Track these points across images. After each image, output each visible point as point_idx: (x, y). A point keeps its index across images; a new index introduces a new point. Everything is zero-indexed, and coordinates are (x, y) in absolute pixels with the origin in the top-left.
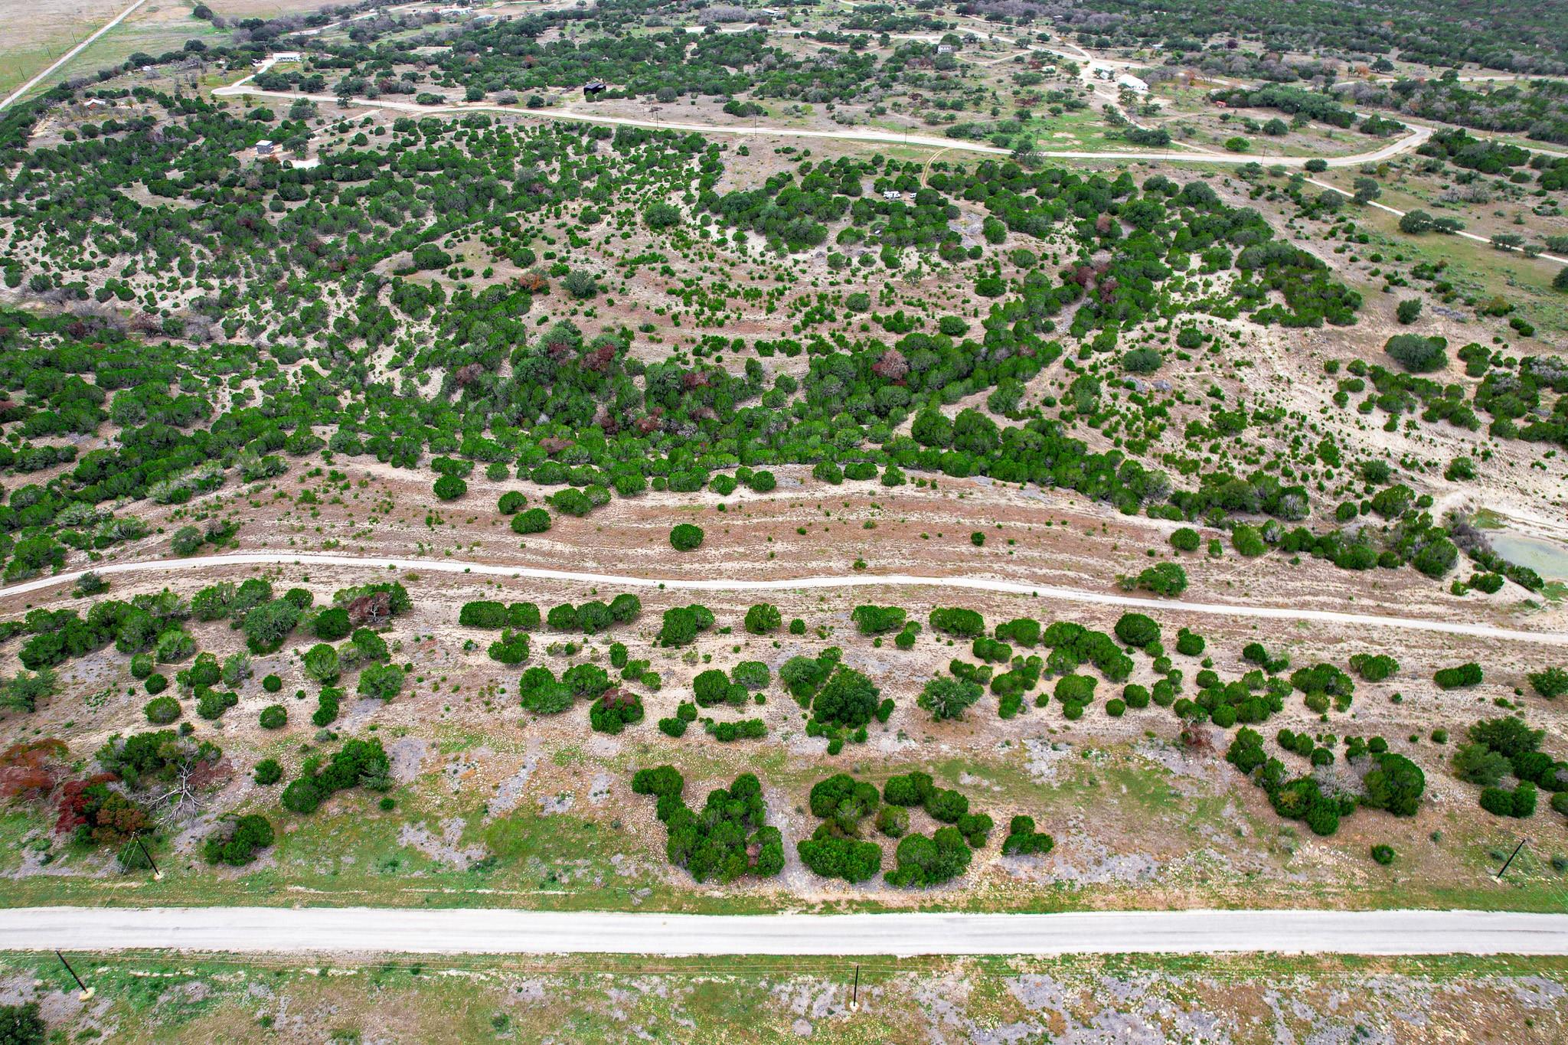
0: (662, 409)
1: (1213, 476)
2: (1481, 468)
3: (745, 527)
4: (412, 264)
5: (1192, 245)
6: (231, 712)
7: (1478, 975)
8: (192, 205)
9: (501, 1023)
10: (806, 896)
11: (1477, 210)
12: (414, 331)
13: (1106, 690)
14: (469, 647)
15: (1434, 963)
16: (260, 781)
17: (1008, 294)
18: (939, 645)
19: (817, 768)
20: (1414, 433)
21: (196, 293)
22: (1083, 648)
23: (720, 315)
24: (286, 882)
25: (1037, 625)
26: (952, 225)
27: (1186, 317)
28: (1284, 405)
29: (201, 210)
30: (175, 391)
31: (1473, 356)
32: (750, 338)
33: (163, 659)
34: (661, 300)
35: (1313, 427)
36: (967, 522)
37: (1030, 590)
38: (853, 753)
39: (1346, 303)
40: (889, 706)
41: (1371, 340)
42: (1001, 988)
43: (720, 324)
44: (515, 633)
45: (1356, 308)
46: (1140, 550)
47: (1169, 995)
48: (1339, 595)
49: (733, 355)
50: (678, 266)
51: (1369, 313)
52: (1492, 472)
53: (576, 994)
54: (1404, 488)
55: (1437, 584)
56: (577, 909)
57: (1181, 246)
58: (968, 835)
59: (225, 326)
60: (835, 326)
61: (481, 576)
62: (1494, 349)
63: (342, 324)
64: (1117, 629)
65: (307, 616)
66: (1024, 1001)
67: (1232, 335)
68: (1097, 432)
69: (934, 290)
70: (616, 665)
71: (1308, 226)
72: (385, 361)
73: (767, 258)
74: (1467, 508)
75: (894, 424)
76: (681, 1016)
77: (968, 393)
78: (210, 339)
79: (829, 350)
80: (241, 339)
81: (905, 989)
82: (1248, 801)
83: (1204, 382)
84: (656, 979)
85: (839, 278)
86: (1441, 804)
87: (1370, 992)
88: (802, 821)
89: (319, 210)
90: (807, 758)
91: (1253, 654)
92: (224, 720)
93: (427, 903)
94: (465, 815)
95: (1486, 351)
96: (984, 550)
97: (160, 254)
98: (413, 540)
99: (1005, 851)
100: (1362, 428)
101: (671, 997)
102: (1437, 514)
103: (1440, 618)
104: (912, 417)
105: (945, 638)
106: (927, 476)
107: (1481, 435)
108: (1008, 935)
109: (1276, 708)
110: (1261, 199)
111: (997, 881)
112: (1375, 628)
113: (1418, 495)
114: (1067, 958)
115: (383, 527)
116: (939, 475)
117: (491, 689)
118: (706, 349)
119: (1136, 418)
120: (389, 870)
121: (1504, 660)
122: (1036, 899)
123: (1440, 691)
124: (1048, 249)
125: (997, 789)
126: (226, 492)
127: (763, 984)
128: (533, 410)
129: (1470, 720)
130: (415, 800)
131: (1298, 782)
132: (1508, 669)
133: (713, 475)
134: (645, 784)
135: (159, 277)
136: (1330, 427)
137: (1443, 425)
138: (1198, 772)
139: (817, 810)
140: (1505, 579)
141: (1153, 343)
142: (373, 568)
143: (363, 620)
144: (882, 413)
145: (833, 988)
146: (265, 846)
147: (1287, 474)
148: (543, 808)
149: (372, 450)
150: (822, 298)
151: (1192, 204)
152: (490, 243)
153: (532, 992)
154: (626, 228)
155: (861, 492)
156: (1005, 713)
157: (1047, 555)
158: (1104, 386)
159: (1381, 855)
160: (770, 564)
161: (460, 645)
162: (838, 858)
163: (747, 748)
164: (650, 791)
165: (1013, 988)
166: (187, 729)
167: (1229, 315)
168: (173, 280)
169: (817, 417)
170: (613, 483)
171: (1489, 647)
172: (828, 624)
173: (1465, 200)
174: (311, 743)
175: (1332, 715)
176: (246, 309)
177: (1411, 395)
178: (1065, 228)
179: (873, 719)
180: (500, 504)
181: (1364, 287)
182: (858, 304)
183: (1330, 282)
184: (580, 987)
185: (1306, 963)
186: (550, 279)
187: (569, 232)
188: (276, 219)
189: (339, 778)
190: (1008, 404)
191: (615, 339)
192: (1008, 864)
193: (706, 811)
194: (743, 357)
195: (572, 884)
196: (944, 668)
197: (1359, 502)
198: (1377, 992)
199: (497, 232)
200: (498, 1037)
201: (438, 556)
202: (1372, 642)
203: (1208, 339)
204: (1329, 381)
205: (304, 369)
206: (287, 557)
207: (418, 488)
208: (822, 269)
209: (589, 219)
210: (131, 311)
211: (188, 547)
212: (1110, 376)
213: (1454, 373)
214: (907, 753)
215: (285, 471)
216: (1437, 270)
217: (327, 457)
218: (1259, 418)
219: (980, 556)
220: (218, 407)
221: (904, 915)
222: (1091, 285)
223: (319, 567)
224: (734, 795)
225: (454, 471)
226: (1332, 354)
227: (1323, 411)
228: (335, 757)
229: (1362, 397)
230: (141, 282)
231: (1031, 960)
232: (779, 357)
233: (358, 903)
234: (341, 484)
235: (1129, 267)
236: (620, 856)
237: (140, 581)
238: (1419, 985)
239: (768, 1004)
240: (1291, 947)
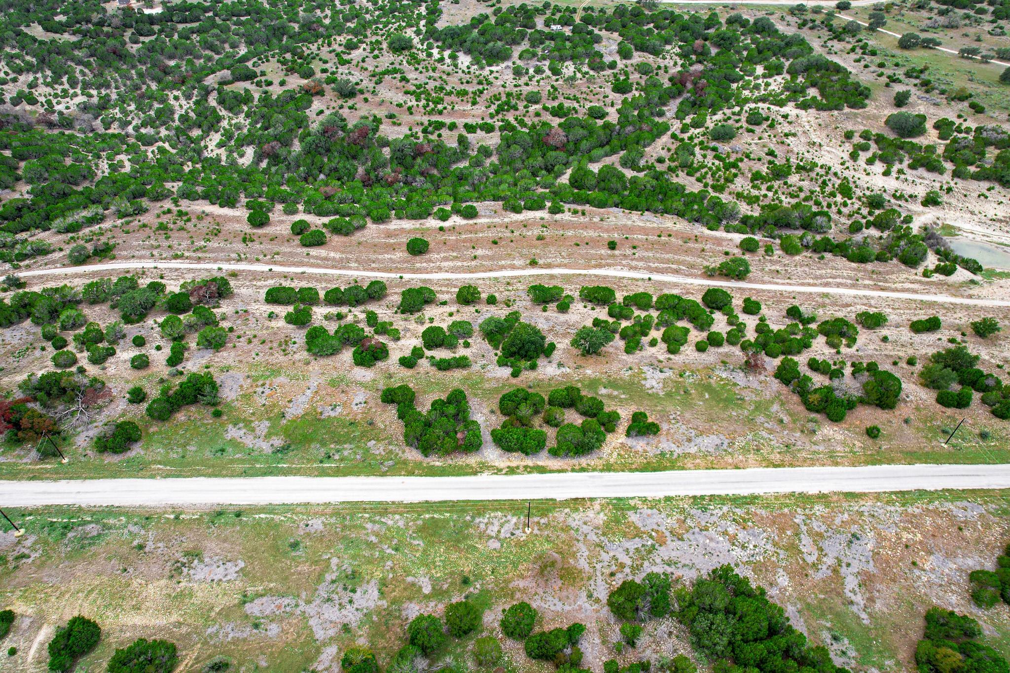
0: (402, 169)
1: (768, 206)
2: (945, 198)
3: (457, 240)
4: (230, 78)
5: (757, 59)
6: (111, 360)
7: (930, 502)
8: (74, 39)
9: (295, 546)
10: (497, 464)
11: (951, 33)
12: (233, 122)
13: (696, 336)
14: (271, 316)
15: (904, 496)
16: (132, 401)
17: (634, 92)
18: (586, 310)
19: (504, 385)
20: (902, 176)
21: (81, 99)
22: (681, 311)
23: (440, 107)
24: (150, 463)
25: (651, 297)
26: (597, 47)
27: (753, 106)
28: (816, 160)
29: (80, 42)
30: (69, 161)
31: (943, 127)
32: (460, 122)
33: (64, 328)
34: (400, 98)
35: (835, 174)
36: (605, 235)
37: (646, 276)
38: (528, 377)
39: (860, 95)
40: (552, 347)
41: (875, 118)
42: (624, 517)
43: (440, 113)
44: (302, 306)
45: (867, 97)
46: (719, 251)
47: (734, 520)
48: (850, 278)
49: (449, 133)
50: (411, 75)
51: (875, 100)
52: (954, 201)
53: (344, 527)
54: (894, 211)
55: (914, 271)
56: (345, 475)
57: (751, 60)
58: (603, 425)
59: (103, 121)
60: (517, 113)
61: (279, 273)
62: (958, 122)
63: (184, 118)
64: (703, 299)
65: (162, 300)
66: (640, 525)
67: (783, 116)
68: (693, 179)
69: (584, 90)
70: (370, 326)
71: (837, 45)
72: (214, 143)
73: (472, 70)
74: (935, 223)
75: (557, 177)
76: (414, 538)
77: (607, 155)
78: (93, 130)
79: (513, 129)
80: (115, 129)
81: (562, 519)
82: (788, 402)
83: (764, 146)
84: (397, 517)
85: (520, 82)
86: (912, 401)
87: (861, 514)
88: (494, 418)
89: (164, 42)
90: (497, 380)
91: (793, 312)
92: (107, 365)
93: (245, 474)
94: (269, 419)
95: (953, 123)
96: (617, 252)
97: (54, 73)
98: (234, 252)
99: (628, 434)
100: (868, 174)
101: (407, 526)
102: (915, 227)
103: (915, 291)
104: (569, 172)
105: (590, 305)
106: (579, 208)
107: (947, 177)
108: (629, 485)
109: (807, 346)
110: (805, 29)
111: (622, 453)
112: (873, 298)
113: (903, 215)
114: (668, 499)
115: (214, 244)
116: (587, 207)
117: (286, 342)
118: (430, 129)
119: (718, 169)
120: (219, 454)
121: (955, 316)
122: (648, 463)
123: (913, 334)
124: (661, 62)
125: (623, 396)
126: (106, 225)
127: (468, 518)
128: (316, 172)
129: (931, 351)
130: (236, 410)
131: (821, 389)
132: (957, 321)
133: (436, 209)
134: (389, 397)
135: (54, 89)
136: (846, 173)
137: (921, 171)
138: (755, 385)
139: (504, 410)
140: (958, 267)
141: (730, 122)
142: (207, 270)
143: (200, 301)
144: (549, 169)
145: (514, 520)
146: (136, 441)
147: (817, 203)
148: (321, 413)
149: (206, 197)
150: (509, 95)
151: (758, 32)
152: (283, 64)
153: (315, 526)
154: (376, 52)
155: (535, 218)
156: (629, 350)
157: (658, 255)
158: (697, 150)
159: (872, 433)
160: (474, 263)
161: (266, 315)
162: (518, 439)
163: (458, 374)
164: (393, 402)
165: (633, 517)
166: (82, 371)
167: (781, 104)
168: (63, 91)
169: (506, 172)
170: (368, 215)
171: (945, 308)
172: (512, 299)
173: (943, 26)
174: (165, 377)
175: (844, 350)
176: (117, 110)
177: (901, 152)
178: (673, 49)
179: (542, 356)
180: (292, 228)
181: (873, 84)
182: (533, 99)
183: (850, 81)
184: (347, 523)
185: (822, 498)
186: (324, 86)
187: (337, 55)
188: (134, 48)
189: (184, 397)
190: (633, 161)
191: (369, 122)
192: (630, 442)
193: (429, 412)
194: (455, 133)
195: (342, 460)
196: (589, 323)
197: (864, 221)
198: (866, 514)
199: (288, 56)
200: (293, 554)
201: (251, 261)
202: (871, 306)
203: (767, 119)
204: (847, 144)
205: (159, 148)
206: (149, 264)
207: (237, 220)
208: (509, 76)
209: (351, 47)
210: (36, 112)
211: (79, 259)
212: (701, 143)
213: (931, 137)
214: (564, 375)
215: (146, 211)
216: (922, 71)
217: (176, 202)
218: (800, 168)
219: (613, 256)
220: (99, 173)
221: (561, 474)
222: (689, 86)
223: (171, 270)
224: (449, 401)
225: (261, 208)
226: (850, 127)
227: (842, 164)
228: (181, 385)
229: (869, 154)
230: (42, 92)
231: (644, 500)
232: (480, 133)
233: (199, 474)
234: (185, 218)
235: (715, 73)
236: (373, 442)
237: (47, 280)
238: (892, 509)
239: (471, 530)
240: (812, 489)
